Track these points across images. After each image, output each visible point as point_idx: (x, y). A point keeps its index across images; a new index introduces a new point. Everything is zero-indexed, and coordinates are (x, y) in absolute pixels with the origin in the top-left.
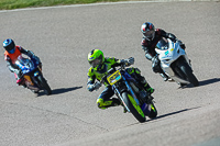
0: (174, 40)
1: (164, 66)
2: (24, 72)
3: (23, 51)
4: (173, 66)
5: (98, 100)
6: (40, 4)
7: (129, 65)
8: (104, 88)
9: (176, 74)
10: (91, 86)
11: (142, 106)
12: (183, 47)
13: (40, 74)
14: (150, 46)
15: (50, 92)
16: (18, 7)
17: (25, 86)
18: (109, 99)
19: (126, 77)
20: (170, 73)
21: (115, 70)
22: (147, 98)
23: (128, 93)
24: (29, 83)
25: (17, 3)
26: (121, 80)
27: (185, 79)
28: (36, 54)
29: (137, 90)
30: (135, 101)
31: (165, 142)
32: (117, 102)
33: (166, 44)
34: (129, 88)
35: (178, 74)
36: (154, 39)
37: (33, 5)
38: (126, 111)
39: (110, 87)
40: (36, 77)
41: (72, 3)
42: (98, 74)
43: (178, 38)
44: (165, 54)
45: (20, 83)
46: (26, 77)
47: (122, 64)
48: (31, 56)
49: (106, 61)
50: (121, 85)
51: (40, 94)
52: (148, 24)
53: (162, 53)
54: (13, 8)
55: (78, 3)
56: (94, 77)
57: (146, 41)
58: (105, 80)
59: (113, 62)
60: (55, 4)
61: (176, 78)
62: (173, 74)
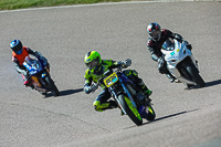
0: (180, 40)
1: (170, 67)
2: (32, 73)
3: (30, 52)
4: (180, 67)
5: (95, 103)
6: (41, 4)
7: (126, 67)
8: (101, 90)
9: (182, 75)
10: (87, 88)
11: (139, 109)
12: (189, 47)
13: (48, 75)
14: (156, 47)
15: (57, 94)
16: (20, 7)
17: (33, 88)
18: (106, 102)
19: (123, 79)
20: (176, 74)
21: (112, 72)
22: (144, 100)
23: (124, 95)
24: (36, 84)
25: (18, 4)
26: (117, 83)
27: (191, 80)
28: (43, 55)
29: (134, 92)
30: (131, 103)
32: (114, 105)
33: (172, 45)
34: (126, 91)
35: (184, 74)
37: (35, 5)
38: (123, 114)
39: (107, 89)
40: (44, 78)
41: (73, 3)
42: (94, 76)
43: (184, 39)
44: (171, 55)
45: (27, 85)
46: (33, 78)
47: (119, 66)
48: (38, 57)
49: (103, 63)
50: (117, 87)
51: (47, 96)
52: (154, 25)
53: (168, 54)
54: (14, 8)
55: (80, 3)
56: (91, 79)
57: (152, 42)
58: (102, 82)
59: (110, 64)
60: (57, 4)
61: (182, 79)
62: (179, 75)
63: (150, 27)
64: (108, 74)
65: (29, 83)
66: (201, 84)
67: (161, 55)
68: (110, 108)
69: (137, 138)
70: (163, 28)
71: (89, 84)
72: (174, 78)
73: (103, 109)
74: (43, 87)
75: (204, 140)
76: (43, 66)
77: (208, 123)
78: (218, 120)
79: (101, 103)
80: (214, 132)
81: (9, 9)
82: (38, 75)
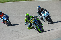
0: (46, 11)
1: (44, 18)
2: (4, 20)
3: (4, 14)
4: (46, 18)
5: (28, 27)
6: (10, 1)
7: (36, 17)
8: (29, 24)
9: (47, 20)
11: (40, 29)
12: (49, 13)
13: (9, 20)
14: (40, 13)
15: (12, 25)
16: (4, 2)
17: (5, 24)
18: (31, 27)
19: (36, 21)
20: (45, 20)
22: (41, 26)
23: (36, 25)
24: (6, 23)
26: (34, 22)
28: (8, 15)
29: (38, 24)
30: (38, 27)
31: (45, 39)
32: (33, 28)
33: (44, 12)
34: (36, 24)
35: (48, 20)
36: (41, 11)
37: (8, 2)
39: (31, 23)
40: (8, 21)
42: (28, 20)
44: (44, 15)
45: (3, 23)
46: (5, 21)
47: (34, 17)
48: (6, 16)
50: (34, 23)
51: (9, 26)
52: (39, 7)
53: (43, 15)
54: (3, 2)
55: (21, 1)
56: (27, 21)
58: (30, 22)
59: (32, 17)
60: (15, 1)
61: (47, 21)
62: (46, 20)
63: (38, 7)
64: (32, 20)
65: (4, 22)
66: (52, 23)
67: (41, 15)
68: (32, 28)
69: (37, 38)
70: (41, 8)
71: (26, 22)
72: (45, 21)
73: (30, 29)
74: (7, 23)
75: (55, 38)
76: (7, 18)
77: (56, 34)
78: (59, 33)
79: (29, 27)
80: (58, 36)
81: (1, 3)
82: (6, 20)
